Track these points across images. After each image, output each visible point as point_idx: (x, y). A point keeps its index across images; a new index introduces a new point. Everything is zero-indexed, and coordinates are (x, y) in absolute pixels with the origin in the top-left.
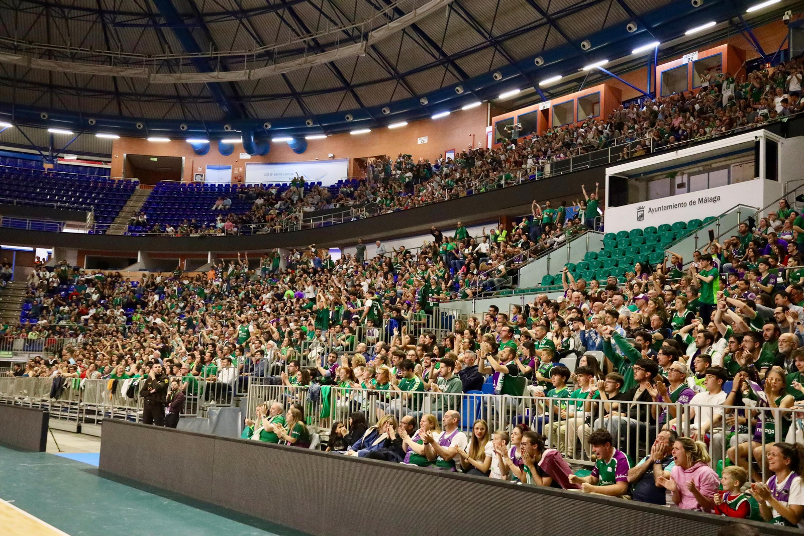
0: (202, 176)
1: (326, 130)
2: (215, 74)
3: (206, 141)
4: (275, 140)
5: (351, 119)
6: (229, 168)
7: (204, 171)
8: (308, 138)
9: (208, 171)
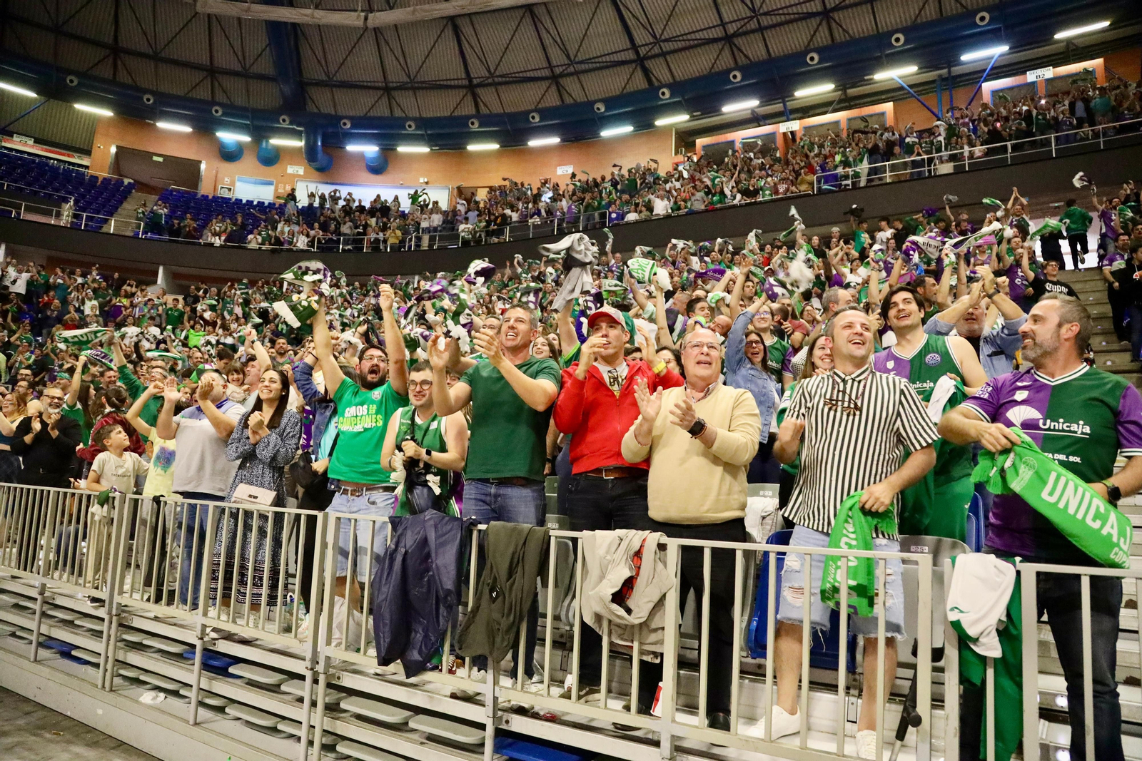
0: (230, 190)
1: (430, 140)
2: (308, 11)
3: (246, 139)
4: (352, 148)
5: (475, 127)
6: (270, 183)
7: (233, 183)
8: (402, 149)
9: (238, 184)
